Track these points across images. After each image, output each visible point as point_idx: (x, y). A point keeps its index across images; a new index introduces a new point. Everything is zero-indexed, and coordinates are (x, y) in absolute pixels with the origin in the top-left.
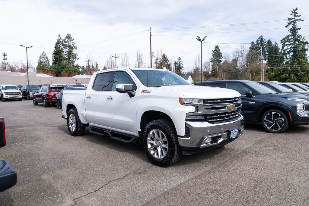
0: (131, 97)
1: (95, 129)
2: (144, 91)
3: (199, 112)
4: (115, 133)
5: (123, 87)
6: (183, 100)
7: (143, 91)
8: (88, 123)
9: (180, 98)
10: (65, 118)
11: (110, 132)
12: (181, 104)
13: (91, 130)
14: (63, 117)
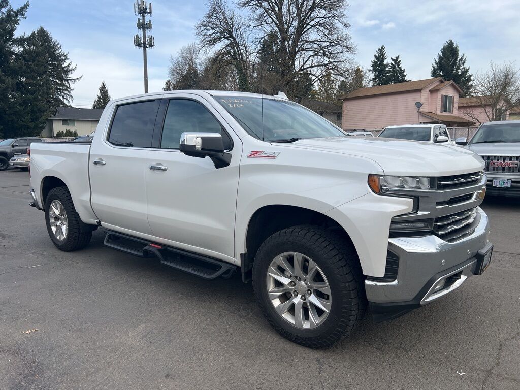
0: (217, 166)
1: (117, 238)
2: (257, 152)
3: (420, 213)
4: (171, 252)
5: (199, 140)
6: (379, 179)
7: (255, 154)
8: (99, 223)
9: (370, 175)
10: (39, 209)
11: (159, 250)
12: (374, 191)
13: (108, 241)
14: (34, 205)
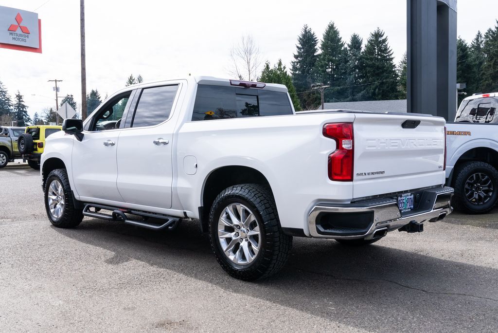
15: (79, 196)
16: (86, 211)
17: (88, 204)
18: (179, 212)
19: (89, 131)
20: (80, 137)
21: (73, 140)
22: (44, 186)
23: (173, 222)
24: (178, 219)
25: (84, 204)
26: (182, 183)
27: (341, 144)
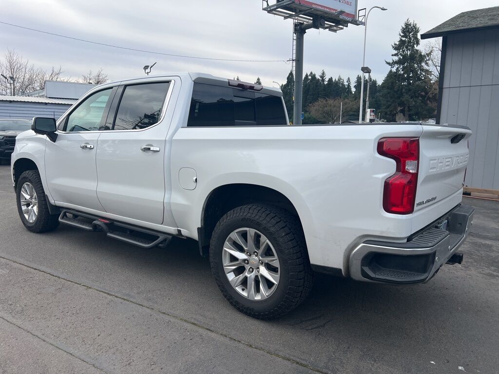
15: (54, 200)
16: (63, 218)
17: (65, 210)
18: (172, 230)
19: (63, 131)
20: (53, 137)
21: (46, 140)
22: (15, 187)
23: (165, 240)
24: (171, 237)
25: (61, 209)
26: (177, 199)
27: (404, 166)
